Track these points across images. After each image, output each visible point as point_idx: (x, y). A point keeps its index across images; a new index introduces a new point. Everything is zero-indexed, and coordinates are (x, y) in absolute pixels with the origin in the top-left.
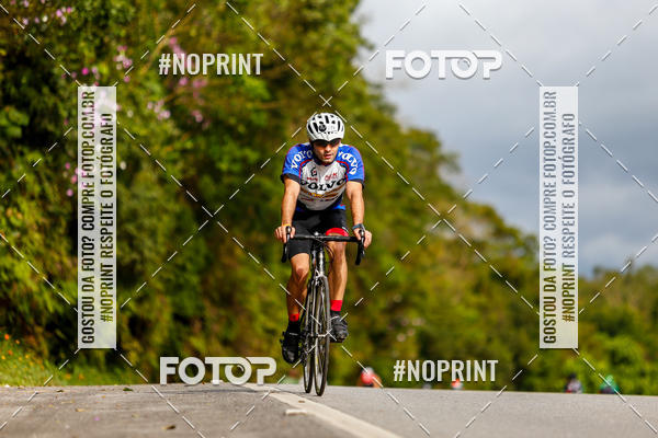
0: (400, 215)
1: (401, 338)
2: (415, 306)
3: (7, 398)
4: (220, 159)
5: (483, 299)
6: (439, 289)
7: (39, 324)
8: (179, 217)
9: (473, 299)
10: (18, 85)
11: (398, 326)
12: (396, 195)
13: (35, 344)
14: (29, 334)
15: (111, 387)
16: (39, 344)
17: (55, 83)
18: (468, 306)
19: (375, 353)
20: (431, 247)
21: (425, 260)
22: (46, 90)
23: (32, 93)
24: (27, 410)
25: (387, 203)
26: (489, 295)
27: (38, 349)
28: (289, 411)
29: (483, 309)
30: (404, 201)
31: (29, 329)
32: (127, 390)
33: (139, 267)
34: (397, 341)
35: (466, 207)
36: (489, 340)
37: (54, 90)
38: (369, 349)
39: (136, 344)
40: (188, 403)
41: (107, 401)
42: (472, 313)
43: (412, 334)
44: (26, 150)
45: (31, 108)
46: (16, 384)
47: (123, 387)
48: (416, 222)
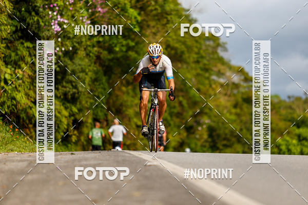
0: (199, 71)
1: (200, 128)
2: (206, 114)
3: (16, 158)
4: (116, 46)
5: (238, 111)
6: (217, 106)
7: (31, 124)
8: (96, 73)
9: (234, 111)
10: (20, 11)
11: (199, 123)
12: (198, 62)
13: (29, 132)
14: (26, 128)
15: (65, 153)
16: (31, 133)
17: (38, 10)
18: (231, 113)
19: (188, 136)
20: (214, 86)
21: (211, 92)
22: (33, 13)
23: (26, 15)
24: (25, 164)
25: (193, 65)
26: (241, 109)
27: (30, 135)
28: (149, 164)
29: (238, 115)
30: (201, 65)
31: (26, 125)
32: (72, 154)
33: (77, 95)
34: (198, 130)
35: (230, 68)
36: (241, 130)
37: (37, 14)
38: (185, 134)
39: (76, 132)
40: (101, 160)
41: (63, 159)
42: (233, 117)
43: (205, 126)
44: (24, 41)
45: (27, 22)
46: (20, 151)
47: (70, 152)
48: (207, 75)
